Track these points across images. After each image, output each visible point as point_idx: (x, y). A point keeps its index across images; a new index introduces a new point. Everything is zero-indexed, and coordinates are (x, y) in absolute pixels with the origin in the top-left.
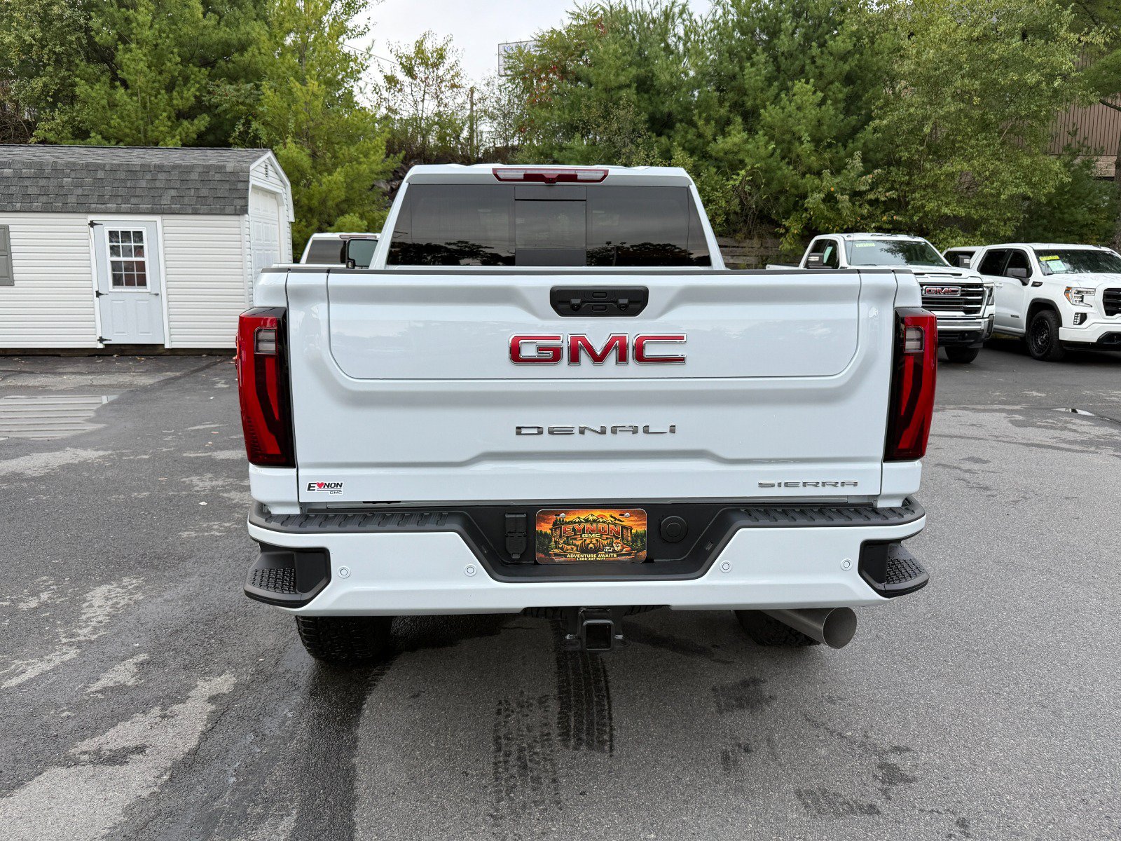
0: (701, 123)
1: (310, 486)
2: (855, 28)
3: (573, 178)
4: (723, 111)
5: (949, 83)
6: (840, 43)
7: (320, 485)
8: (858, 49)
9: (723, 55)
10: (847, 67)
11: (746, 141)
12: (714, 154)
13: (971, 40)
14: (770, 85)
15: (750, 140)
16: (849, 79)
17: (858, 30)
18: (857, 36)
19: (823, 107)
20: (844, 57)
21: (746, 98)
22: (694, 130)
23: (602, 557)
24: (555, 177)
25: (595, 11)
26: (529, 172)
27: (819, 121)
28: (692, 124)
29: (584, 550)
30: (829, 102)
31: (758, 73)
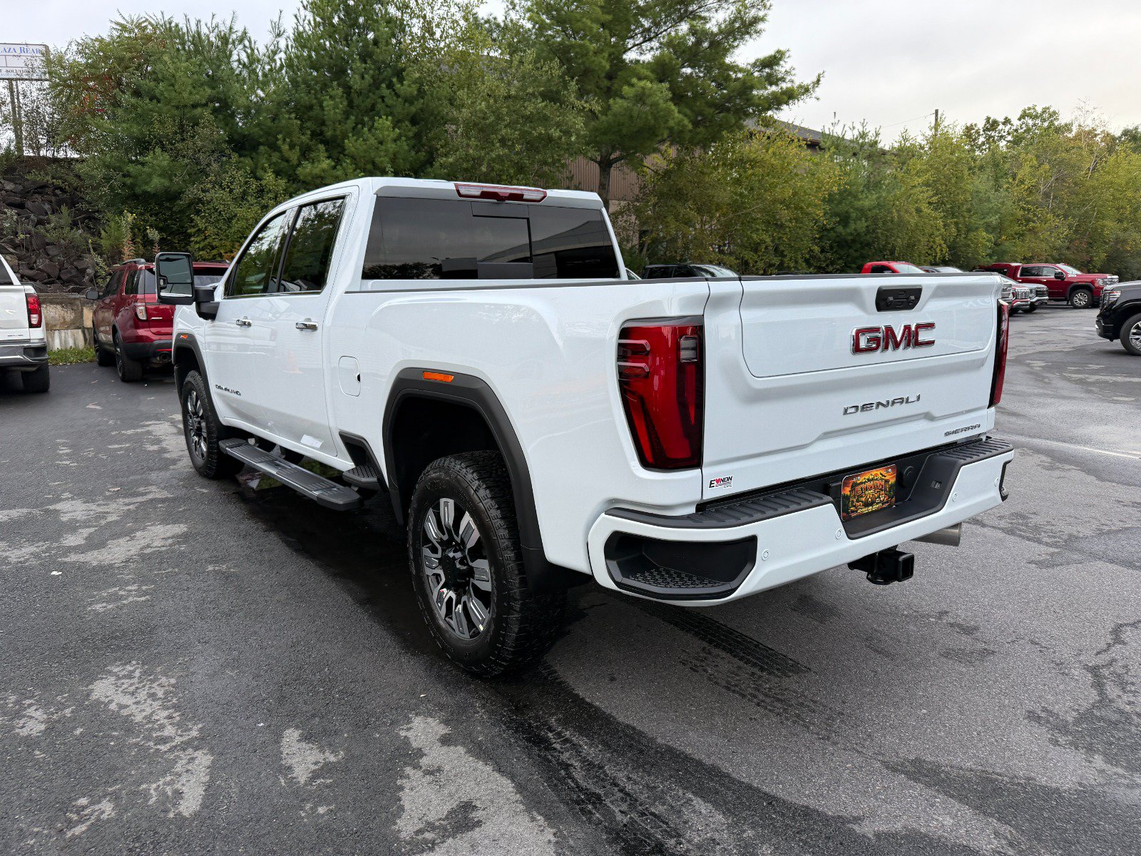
0: (285, 147)
1: (711, 483)
2: (417, 75)
3: (519, 197)
4: (305, 139)
5: (496, 132)
6: (407, 88)
7: (718, 481)
8: (421, 93)
9: (299, 86)
10: (413, 109)
11: (334, 168)
12: (302, 178)
13: (508, 97)
14: (347, 118)
15: (338, 167)
16: (414, 121)
17: (420, 78)
18: (419, 82)
19: (398, 142)
20: (409, 100)
21: (324, 128)
22: (277, 154)
23: (875, 507)
24: (507, 195)
25: (143, 25)
26: (485, 190)
27: (395, 155)
28: (275, 148)
29: (867, 505)
30: (403, 138)
31: (336, 107)
